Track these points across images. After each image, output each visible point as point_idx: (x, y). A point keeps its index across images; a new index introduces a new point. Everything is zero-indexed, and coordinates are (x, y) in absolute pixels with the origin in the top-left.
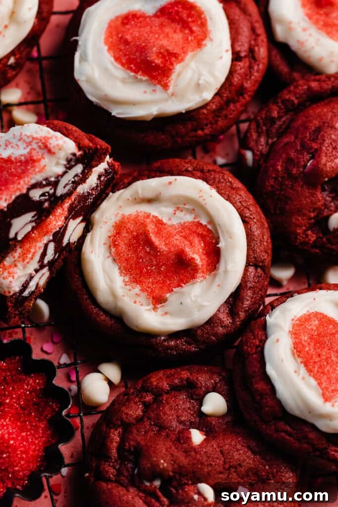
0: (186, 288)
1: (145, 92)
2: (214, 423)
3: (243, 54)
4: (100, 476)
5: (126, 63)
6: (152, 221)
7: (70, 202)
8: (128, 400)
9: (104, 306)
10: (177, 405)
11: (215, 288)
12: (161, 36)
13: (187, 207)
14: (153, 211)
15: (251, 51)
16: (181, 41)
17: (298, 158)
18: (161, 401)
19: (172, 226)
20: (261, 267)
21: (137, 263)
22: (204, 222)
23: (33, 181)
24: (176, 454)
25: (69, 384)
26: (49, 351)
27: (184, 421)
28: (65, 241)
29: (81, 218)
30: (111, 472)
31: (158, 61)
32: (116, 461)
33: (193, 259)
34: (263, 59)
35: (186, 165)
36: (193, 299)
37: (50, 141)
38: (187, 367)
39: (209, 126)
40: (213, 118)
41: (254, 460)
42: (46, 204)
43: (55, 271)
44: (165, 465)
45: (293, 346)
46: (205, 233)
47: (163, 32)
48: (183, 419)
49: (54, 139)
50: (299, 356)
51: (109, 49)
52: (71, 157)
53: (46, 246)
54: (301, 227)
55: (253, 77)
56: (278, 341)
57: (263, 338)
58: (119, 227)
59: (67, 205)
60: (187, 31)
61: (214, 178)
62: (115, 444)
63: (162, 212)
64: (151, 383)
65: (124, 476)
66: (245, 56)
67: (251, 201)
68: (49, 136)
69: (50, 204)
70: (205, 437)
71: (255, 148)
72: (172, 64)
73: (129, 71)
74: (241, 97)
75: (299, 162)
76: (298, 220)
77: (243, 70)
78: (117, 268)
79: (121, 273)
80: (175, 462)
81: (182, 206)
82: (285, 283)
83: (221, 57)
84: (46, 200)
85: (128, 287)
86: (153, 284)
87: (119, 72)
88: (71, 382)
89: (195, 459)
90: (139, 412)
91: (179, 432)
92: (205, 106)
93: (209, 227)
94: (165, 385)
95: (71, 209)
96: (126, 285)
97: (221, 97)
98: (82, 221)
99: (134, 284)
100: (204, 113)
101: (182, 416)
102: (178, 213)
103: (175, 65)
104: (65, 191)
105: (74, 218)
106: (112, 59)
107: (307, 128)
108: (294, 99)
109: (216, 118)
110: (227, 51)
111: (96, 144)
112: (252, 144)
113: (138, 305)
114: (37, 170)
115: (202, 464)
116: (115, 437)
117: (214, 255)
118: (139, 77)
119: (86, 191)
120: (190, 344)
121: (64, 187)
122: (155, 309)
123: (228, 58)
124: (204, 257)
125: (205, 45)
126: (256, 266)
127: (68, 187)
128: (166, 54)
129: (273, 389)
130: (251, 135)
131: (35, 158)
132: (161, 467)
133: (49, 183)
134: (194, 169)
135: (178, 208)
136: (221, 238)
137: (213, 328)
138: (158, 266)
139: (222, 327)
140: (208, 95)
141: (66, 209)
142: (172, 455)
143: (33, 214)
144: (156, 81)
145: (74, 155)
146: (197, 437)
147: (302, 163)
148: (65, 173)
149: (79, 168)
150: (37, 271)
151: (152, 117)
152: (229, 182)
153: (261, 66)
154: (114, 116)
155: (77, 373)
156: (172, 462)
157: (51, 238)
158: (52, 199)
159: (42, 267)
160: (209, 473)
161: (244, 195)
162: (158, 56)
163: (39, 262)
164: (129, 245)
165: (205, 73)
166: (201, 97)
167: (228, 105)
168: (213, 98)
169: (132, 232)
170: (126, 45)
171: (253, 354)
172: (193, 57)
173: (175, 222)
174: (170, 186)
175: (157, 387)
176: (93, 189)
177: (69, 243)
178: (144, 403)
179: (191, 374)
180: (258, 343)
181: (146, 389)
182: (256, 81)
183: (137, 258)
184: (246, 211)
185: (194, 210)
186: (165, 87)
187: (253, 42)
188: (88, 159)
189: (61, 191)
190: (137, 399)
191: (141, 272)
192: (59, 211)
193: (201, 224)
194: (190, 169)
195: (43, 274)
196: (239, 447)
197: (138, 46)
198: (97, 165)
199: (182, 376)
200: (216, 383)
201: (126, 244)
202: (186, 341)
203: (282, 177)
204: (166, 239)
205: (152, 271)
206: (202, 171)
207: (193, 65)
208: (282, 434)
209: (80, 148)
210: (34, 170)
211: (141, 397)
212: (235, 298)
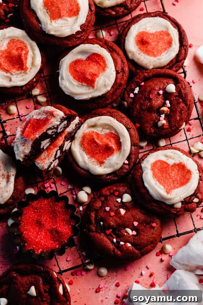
0: (111, 157)
1: (86, 90)
2: (127, 205)
3: (119, 71)
4: (90, 230)
5: (78, 79)
6: (95, 134)
7: (65, 135)
8: (96, 201)
9: (82, 167)
10: (114, 200)
11: (121, 156)
12: (90, 68)
13: (106, 127)
14: (95, 130)
15: (122, 69)
16: (97, 69)
17: (144, 103)
18: (107, 200)
19: (102, 135)
20: (136, 146)
21: (92, 150)
22: (114, 132)
23: (48, 127)
24: (116, 219)
25: (73, 195)
26: (64, 184)
27: (117, 206)
28: (64, 149)
29: (70, 141)
30: (93, 228)
31: (90, 78)
32: (95, 224)
33: (112, 147)
34: (127, 71)
35: (104, 111)
36: (114, 161)
37: (54, 112)
38: (115, 185)
39: (110, 99)
40: (111, 96)
41: (144, 217)
42: (54, 136)
43: (61, 160)
44: (113, 224)
45: (153, 174)
46: (114, 136)
47: (90, 67)
48: (116, 205)
49: (55, 112)
50: (155, 178)
51: (71, 74)
52: (62, 118)
53: (57, 152)
54: (148, 127)
55: (124, 79)
56: (147, 173)
57: (141, 172)
58: (84, 138)
59: (64, 136)
60: (99, 65)
61: (115, 115)
62: (93, 218)
63: (98, 130)
64: (103, 193)
65: (98, 229)
66: (121, 72)
67: (129, 121)
68: (54, 110)
69: (55, 136)
70: (125, 211)
71: (128, 101)
72: (95, 78)
73: (79, 82)
74: (121, 87)
75: (145, 104)
76: (147, 125)
77: (120, 77)
78: (85, 152)
79: (86, 154)
80: (116, 222)
81: (104, 127)
82: (144, 147)
83: (112, 74)
84: (54, 134)
85: (90, 159)
86: (98, 157)
87: (76, 83)
88: (74, 195)
89: (123, 220)
90: (100, 205)
91: (116, 210)
92: (108, 92)
93: (116, 134)
94: (108, 193)
95: (65, 137)
96: (89, 159)
97: (113, 88)
98: (70, 142)
99: (92, 158)
100: (108, 95)
101: (116, 204)
102: (104, 130)
103: (96, 78)
104: (61, 130)
105: (67, 141)
106: (73, 78)
107: (146, 91)
108: (139, 81)
109: (112, 96)
110: (114, 71)
111: (72, 113)
112: (126, 99)
113: (94, 165)
114: (49, 123)
115: (126, 222)
116: (93, 215)
117: (119, 144)
118: (83, 84)
119: (71, 131)
120: (114, 177)
121: (61, 129)
122: (101, 166)
123: (114, 73)
124: (115, 145)
125: (106, 70)
126: (134, 146)
127: (62, 129)
128: (92, 75)
129: (148, 191)
130: (126, 96)
131: (49, 119)
132: (112, 224)
133: (54, 128)
134: (107, 112)
135: (103, 128)
136: (121, 138)
137: (122, 170)
138: (100, 150)
139: (125, 169)
140: (109, 88)
141: (64, 138)
142: (115, 220)
143: (49, 139)
144: (90, 85)
145: (63, 117)
146: (123, 211)
147: (146, 104)
148: (60, 124)
149: (66, 122)
150: (54, 161)
151: (89, 99)
152: (120, 115)
153: (126, 75)
154: (76, 99)
155: (75, 192)
156: (115, 222)
157: (58, 148)
158: (56, 134)
159: (56, 159)
160: (129, 224)
161: (126, 120)
162: (89, 76)
163: (54, 157)
164: (88, 144)
165: (107, 80)
166: (106, 89)
167: (116, 91)
168: (111, 89)
169: (88, 139)
170: (77, 72)
171: (138, 179)
172: (102, 75)
173: (103, 133)
174: (100, 120)
175: (105, 194)
176: (73, 130)
177: (65, 150)
178: (101, 201)
179: (117, 188)
180: (140, 175)
181: (101, 195)
182: (126, 80)
183: (92, 148)
184: (128, 125)
185: (109, 128)
186: (93, 87)
187: (123, 66)
188: (69, 119)
189: (59, 131)
190: (99, 200)
191: (94, 153)
192: (61, 138)
193: (113, 133)
194: (105, 112)
195: (56, 162)
196: (138, 213)
197: (81, 72)
198: (73, 121)
199: (114, 189)
200: (126, 190)
201: (87, 144)
202: (113, 176)
203: (139, 110)
204: (101, 140)
205: (97, 152)
206: (110, 112)
207: (102, 78)
208: (153, 207)
209: (65, 114)
210: (48, 123)
211: (100, 199)
212: (129, 158)
